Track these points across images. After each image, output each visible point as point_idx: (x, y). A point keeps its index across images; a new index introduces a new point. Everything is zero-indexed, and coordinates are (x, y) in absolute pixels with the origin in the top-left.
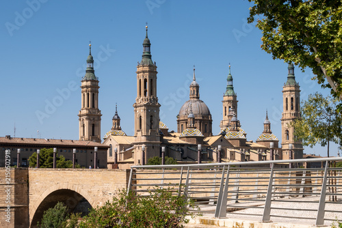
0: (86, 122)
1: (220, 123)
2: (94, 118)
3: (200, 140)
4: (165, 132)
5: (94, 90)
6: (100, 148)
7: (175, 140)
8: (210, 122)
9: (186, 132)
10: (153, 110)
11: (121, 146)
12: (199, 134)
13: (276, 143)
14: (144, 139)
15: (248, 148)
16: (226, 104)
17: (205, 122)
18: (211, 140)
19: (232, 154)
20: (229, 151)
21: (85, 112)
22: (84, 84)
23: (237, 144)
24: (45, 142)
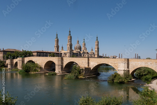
0: (56, 48)
1: (83, 49)
2: (58, 47)
3: (79, 52)
4: (73, 50)
5: (58, 41)
6: (61, 53)
7: (75, 52)
8: (81, 48)
9: (77, 50)
10: (71, 46)
11: (64, 53)
12: (79, 51)
13: (94, 53)
14: (69, 52)
15: (89, 54)
16: (83, 45)
17: (80, 48)
18: (82, 52)
19: (86, 55)
20: (85, 54)
21: (56, 46)
22: (56, 40)
23: (86, 53)
24: (50, 52)
